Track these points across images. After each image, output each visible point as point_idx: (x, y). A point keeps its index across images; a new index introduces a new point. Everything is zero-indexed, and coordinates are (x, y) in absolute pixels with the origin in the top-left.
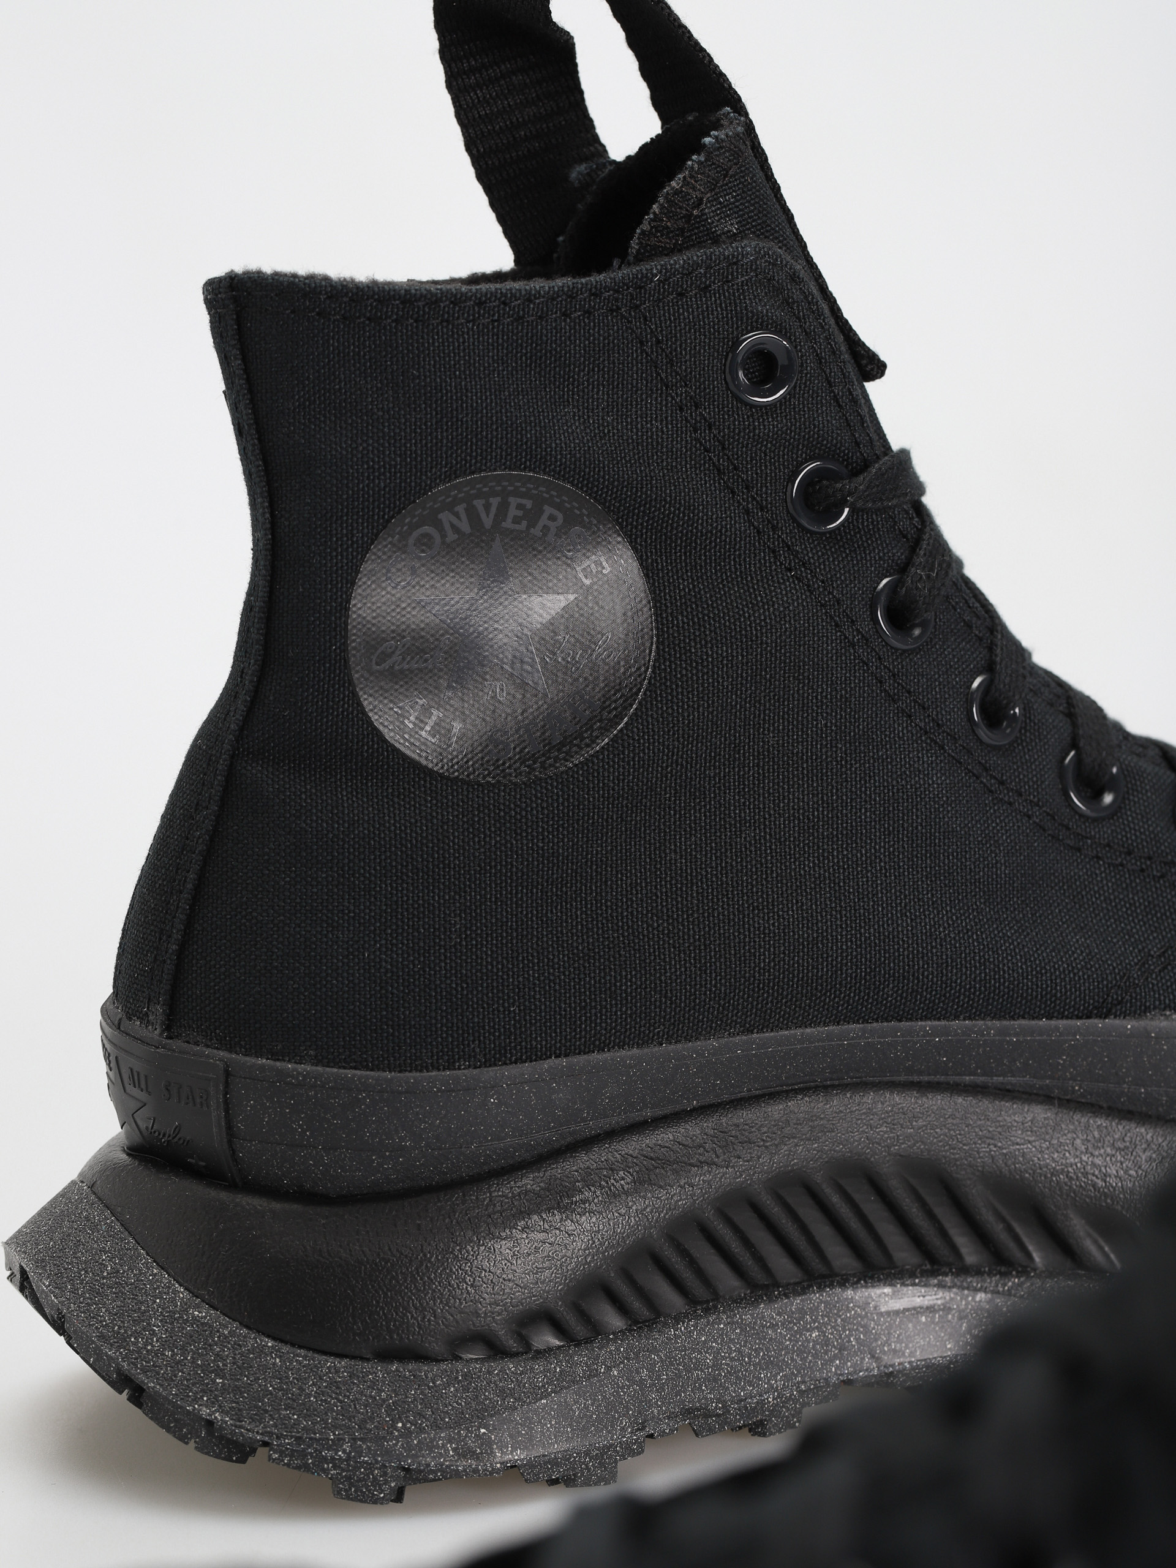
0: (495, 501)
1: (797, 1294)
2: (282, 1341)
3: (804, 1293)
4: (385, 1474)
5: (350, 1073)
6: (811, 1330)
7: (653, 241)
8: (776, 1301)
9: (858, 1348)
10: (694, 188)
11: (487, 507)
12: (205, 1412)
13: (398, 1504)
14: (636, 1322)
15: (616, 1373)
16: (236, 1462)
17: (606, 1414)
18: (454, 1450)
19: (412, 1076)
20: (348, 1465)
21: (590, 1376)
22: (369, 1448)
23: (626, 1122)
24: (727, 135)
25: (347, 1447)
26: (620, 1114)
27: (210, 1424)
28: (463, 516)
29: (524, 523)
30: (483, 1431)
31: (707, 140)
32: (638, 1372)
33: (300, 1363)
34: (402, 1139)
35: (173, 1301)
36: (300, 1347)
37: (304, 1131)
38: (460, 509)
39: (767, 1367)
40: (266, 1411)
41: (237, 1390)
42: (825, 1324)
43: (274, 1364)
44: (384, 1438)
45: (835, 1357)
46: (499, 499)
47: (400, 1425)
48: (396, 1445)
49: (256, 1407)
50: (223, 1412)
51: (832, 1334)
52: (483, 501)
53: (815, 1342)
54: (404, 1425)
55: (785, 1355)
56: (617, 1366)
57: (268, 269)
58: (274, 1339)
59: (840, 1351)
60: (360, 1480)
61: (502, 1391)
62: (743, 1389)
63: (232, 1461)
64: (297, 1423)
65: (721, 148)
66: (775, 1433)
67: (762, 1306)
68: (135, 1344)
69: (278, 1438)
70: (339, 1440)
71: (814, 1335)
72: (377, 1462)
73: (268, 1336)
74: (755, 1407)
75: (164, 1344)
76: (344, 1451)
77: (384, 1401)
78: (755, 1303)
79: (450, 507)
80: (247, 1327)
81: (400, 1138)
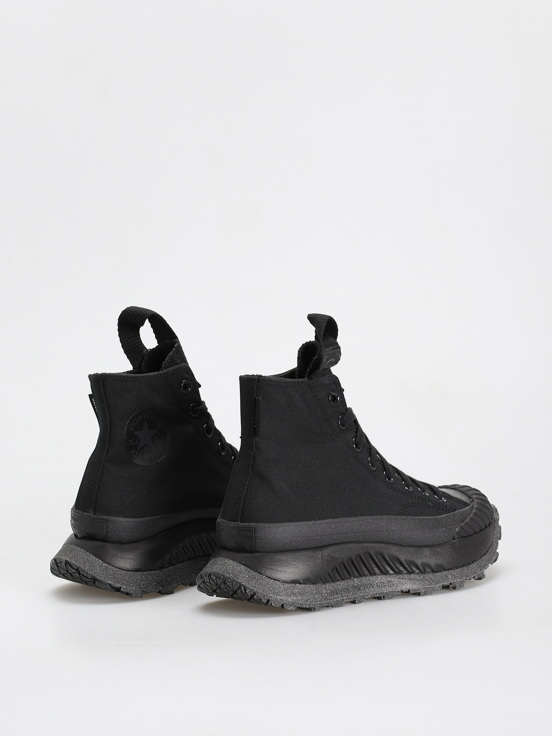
0: (146, 413)
7: (166, 364)
12: (109, 582)
31: (176, 346)
38: (141, 415)
41: (114, 578)
57: (107, 372)
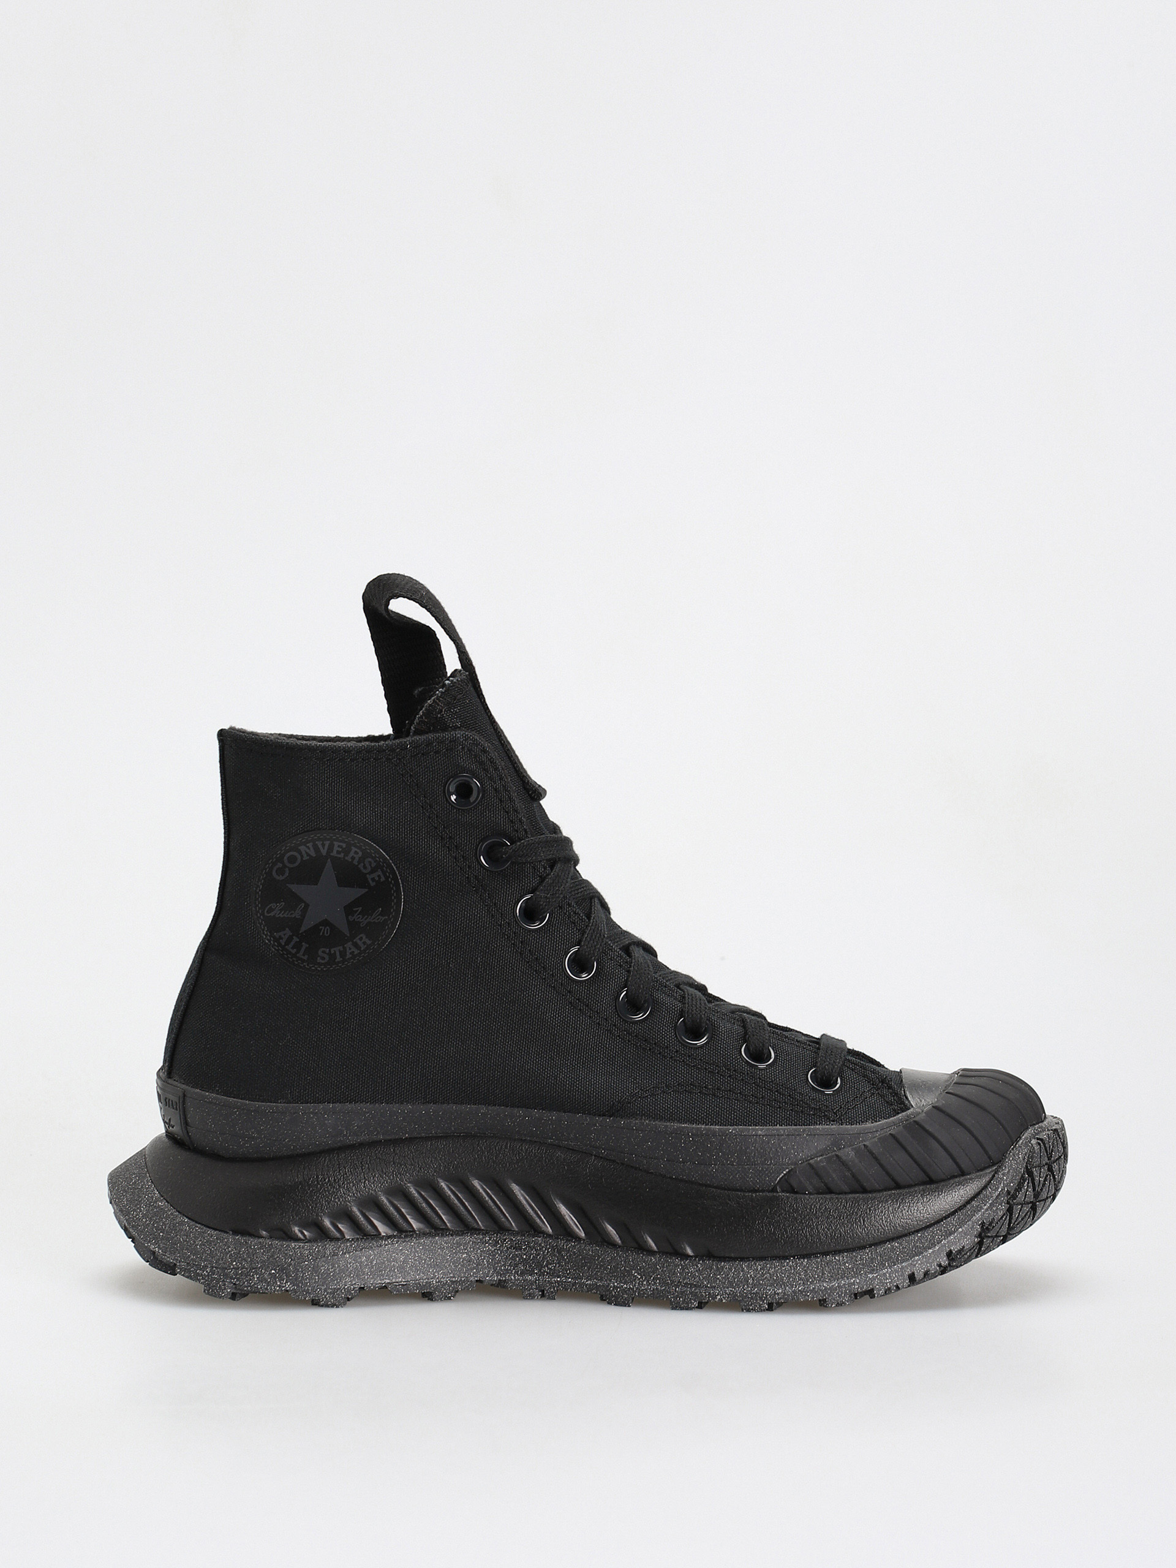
1: (458, 1235)
2: (192, 1220)
3: (462, 1235)
4: (225, 1285)
5: (231, 1099)
6: (463, 1253)
8: (445, 1237)
9: (488, 1266)
10: (438, 705)
11: (323, 845)
13: (232, 1301)
14: (365, 1235)
15: (348, 1256)
16: (169, 1274)
17: (339, 1274)
18: (257, 1278)
19: (257, 1104)
20: (208, 1278)
21: (333, 1255)
22: (218, 1272)
23: (369, 1140)
24: (457, 680)
25: (208, 1270)
26: (365, 1135)
27: (154, 1253)
28: (312, 849)
29: (342, 855)
30: (273, 1271)
32: (360, 1258)
33: (196, 1230)
34: (253, 1133)
35: (152, 1197)
36: (199, 1224)
37: (211, 1125)
39: (434, 1267)
40: (177, 1250)
42: (471, 1252)
43: (186, 1229)
44: (226, 1268)
45: (474, 1268)
46: (329, 842)
47: (234, 1263)
48: (231, 1272)
49: (174, 1247)
50: (159, 1248)
51: (474, 1257)
52: (321, 842)
53: (464, 1259)
54: (236, 1264)
55: (446, 1263)
56: (349, 1253)
58: (189, 1219)
59: (477, 1265)
60: (213, 1286)
61: (286, 1254)
62: (418, 1275)
63: (167, 1273)
64: (189, 1256)
65: (454, 686)
66: (438, 1300)
67: (437, 1238)
68: (133, 1215)
69: (180, 1262)
70: (206, 1267)
71: (464, 1256)
72: (221, 1279)
73: (187, 1217)
74: (425, 1285)
75: (144, 1216)
76: (207, 1272)
77: (229, 1252)
78: (434, 1236)
79: (305, 844)
80: (179, 1212)
81: (252, 1132)
